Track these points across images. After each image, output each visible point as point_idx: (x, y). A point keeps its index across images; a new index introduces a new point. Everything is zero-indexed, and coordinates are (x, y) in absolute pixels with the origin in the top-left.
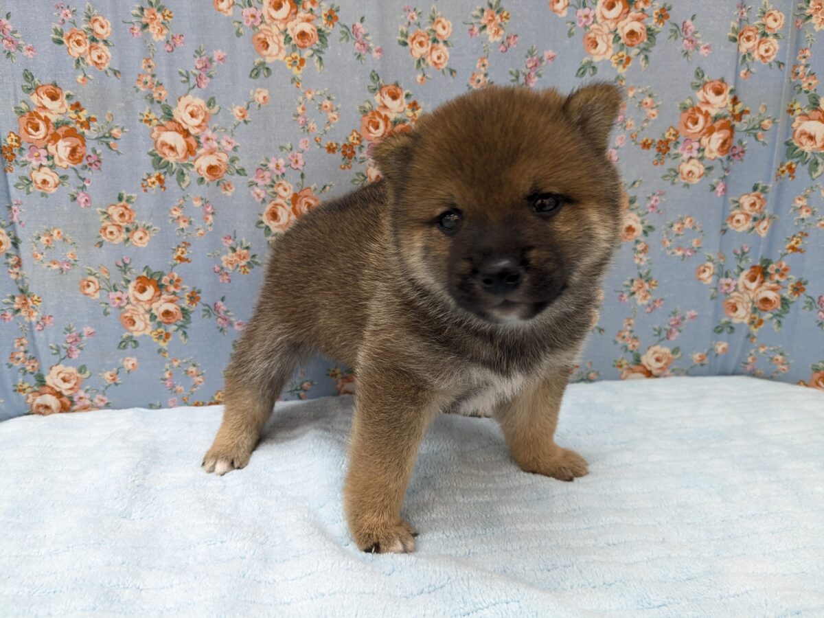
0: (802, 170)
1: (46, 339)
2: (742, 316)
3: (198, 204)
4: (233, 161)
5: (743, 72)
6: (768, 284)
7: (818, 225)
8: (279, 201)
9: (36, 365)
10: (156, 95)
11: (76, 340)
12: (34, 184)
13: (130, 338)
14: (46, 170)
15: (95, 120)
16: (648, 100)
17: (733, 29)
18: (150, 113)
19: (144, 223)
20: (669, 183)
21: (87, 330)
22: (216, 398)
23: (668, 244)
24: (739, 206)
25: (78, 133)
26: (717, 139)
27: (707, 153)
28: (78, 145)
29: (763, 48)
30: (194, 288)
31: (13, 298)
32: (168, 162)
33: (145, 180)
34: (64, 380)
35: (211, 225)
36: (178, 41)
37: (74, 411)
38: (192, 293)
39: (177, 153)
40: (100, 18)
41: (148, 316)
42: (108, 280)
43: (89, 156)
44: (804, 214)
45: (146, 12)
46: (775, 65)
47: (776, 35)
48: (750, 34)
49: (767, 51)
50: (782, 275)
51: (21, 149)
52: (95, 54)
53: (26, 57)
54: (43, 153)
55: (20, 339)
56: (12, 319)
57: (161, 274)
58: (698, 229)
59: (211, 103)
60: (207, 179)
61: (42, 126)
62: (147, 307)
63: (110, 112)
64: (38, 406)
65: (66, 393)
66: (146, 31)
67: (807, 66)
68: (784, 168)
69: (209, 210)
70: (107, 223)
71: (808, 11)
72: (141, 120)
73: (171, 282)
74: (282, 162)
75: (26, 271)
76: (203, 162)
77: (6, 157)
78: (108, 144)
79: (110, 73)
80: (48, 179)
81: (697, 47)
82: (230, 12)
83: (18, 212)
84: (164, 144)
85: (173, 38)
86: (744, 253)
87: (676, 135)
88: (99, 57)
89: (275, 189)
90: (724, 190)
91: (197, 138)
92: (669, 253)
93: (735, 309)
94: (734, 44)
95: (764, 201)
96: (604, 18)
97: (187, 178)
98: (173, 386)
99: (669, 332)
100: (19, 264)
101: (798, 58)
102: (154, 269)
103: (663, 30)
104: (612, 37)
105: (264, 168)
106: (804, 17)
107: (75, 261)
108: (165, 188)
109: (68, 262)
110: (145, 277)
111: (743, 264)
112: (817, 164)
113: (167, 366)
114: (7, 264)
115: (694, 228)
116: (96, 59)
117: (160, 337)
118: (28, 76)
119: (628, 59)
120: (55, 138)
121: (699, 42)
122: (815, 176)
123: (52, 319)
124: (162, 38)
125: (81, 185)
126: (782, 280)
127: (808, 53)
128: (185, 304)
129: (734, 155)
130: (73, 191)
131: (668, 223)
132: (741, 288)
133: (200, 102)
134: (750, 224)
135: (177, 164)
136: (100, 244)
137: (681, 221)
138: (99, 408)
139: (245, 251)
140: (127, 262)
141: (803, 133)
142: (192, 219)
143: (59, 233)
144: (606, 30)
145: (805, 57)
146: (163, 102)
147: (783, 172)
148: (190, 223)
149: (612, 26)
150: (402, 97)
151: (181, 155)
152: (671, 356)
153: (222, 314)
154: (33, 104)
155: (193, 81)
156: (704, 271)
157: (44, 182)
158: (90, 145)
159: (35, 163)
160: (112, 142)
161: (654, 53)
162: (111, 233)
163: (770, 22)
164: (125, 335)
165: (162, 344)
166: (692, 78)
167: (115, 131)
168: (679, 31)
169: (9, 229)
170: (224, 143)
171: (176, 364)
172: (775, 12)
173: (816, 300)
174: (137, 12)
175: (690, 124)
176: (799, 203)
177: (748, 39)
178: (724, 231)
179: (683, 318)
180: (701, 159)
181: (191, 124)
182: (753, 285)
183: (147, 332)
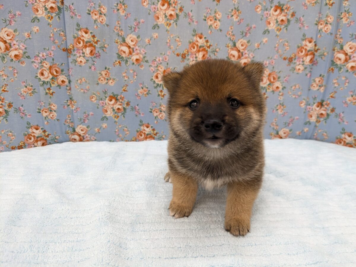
0: (336, 70)
1: (78, 115)
2: (313, 119)
3: (132, 72)
4: (144, 57)
5: (319, 36)
6: (323, 108)
7: (340, 89)
8: (159, 72)
9: (73, 124)
10: (120, 34)
11: (87, 117)
12: (77, 62)
13: (105, 117)
14: (82, 57)
15: (99, 41)
16: (286, 43)
17: (317, 21)
18: (118, 39)
19: (113, 77)
20: (292, 72)
21: (91, 113)
22: (133, 139)
23: (290, 93)
24: (315, 81)
25: (93, 45)
26: (309, 58)
27: (305, 63)
28: (93, 50)
29: (326, 28)
30: (128, 101)
31: (67, 101)
32: (123, 57)
33: (114, 63)
34: (82, 130)
35: (135, 79)
36: (129, 16)
37: (84, 141)
38: (128, 102)
39: (126, 54)
40: (103, 6)
41: (112, 110)
42: (100, 96)
43: (97, 54)
44: (336, 85)
45: (119, 5)
46: (329, 34)
47: (330, 24)
48: (322, 23)
49: (327, 29)
50: (327, 106)
51: (74, 50)
52: (101, 19)
53: (78, 19)
54: (81, 51)
55: (69, 115)
56: (67, 108)
57: (117, 95)
58: (301, 89)
59: (138, 37)
60: (135, 63)
61: (82, 42)
62: (112, 106)
63: (104, 39)
64: (72, 139)
65: (82, 135)
66: (118, 11)
67: (340, 35)
68: (330, 69)
69: (135, 74)
70: (101, 77)
71: (342, 16)
72: (115, 42)
73: (121, 98)
74: (161, 59)
75: (73, 92)
76: (134, 57)
77: (69, 52)
78: (103, 50)
79: (105, 25)
80: (82, 61)
81: (304, 26)
82: (147, 6)
83: (71, 71)
84: (122, 50)
85: (127, 14)
86: (315, 98)
87: (295, 56)
88: (102, 20)
89: (158, 68)
90: (310, 76)
91: (133, 49)
92: (290, 96)
93: (311, 116)
94: (316, 26)
95: (323, 80)
96: (273, 15)
97: (129, 63)
98: (118, 134)
99: (289, 124)
100: (70, 89)
101: (337, 32)
102: (115, 93)
103: (293, 20)
104: (275, 21)
105: (155, 60)
106: (340, 18)
107: (89, 89)
108: (121, 66)
109: (86, 90)
110: (112, 96)
111: (315, 101)
112: (341, 68)
113: (117, 127)
114: (67, 89)
115: (299, 88)
116: (101, 20)
117: (115, 117)
118: (78, 25)
119: (280, 29)
120: (86, 47)
121: (305, 25)
122: (340, 72)
123: (80, 109)
124: (124, 14)
125: (93, 63)
126: (327, 107)
127: (341, 30)
128: (125, 106)
129: (314, 64)
130: (90, 65)
131: (291, 86)
132: (314, 110)
133: (135, 37)
134: (318, 88)
135: (126, 58)
136: (98, 84)
137: (295, 86)
138: (92, 141)
139: (146, 89)
140: (106, 90)
141: (337, 58)
142: (129, 77)
143: (84, 79)
144: (273, 19)
145: (339, 32)
146: (122, 36)
147: (330, 70)
148: (129, 78)
149: (276, 18)
150: (203, 38)
151: (127, 55)
152: (289, 132)
153: (137, 110)
154: (79, 35)
155: (133, 29)
156: (302, 103)
157: (81, 62)
158: (97, 50)
159: (78, 55)
160: (104, 49)
161: (289, 27)
162: (102, 80)
163: (329, 19)
164: (104, 116)
165: (116, 119)
166: (302, 37)
167: (106, 45)
168: (298, 20)
169: (68, 77)
170: (142, 51)
171: (120, 127)
172: (331, 16)
173: (338, 114)
174: (116, 5)
175: (300, 53)
176: (335, 81)
177: (321, 24)
178: (309, 90)
179: (294, 119)
180: (303, 65)
181: (131, 44)
182: (318, 109)
183: (111, 115)
